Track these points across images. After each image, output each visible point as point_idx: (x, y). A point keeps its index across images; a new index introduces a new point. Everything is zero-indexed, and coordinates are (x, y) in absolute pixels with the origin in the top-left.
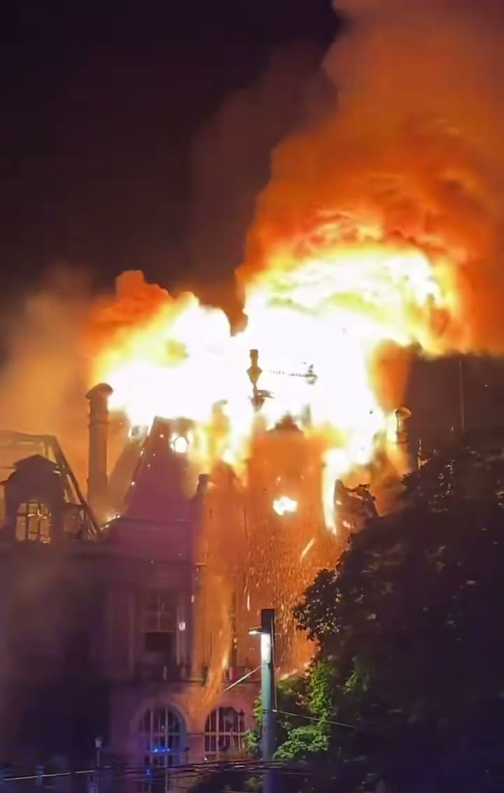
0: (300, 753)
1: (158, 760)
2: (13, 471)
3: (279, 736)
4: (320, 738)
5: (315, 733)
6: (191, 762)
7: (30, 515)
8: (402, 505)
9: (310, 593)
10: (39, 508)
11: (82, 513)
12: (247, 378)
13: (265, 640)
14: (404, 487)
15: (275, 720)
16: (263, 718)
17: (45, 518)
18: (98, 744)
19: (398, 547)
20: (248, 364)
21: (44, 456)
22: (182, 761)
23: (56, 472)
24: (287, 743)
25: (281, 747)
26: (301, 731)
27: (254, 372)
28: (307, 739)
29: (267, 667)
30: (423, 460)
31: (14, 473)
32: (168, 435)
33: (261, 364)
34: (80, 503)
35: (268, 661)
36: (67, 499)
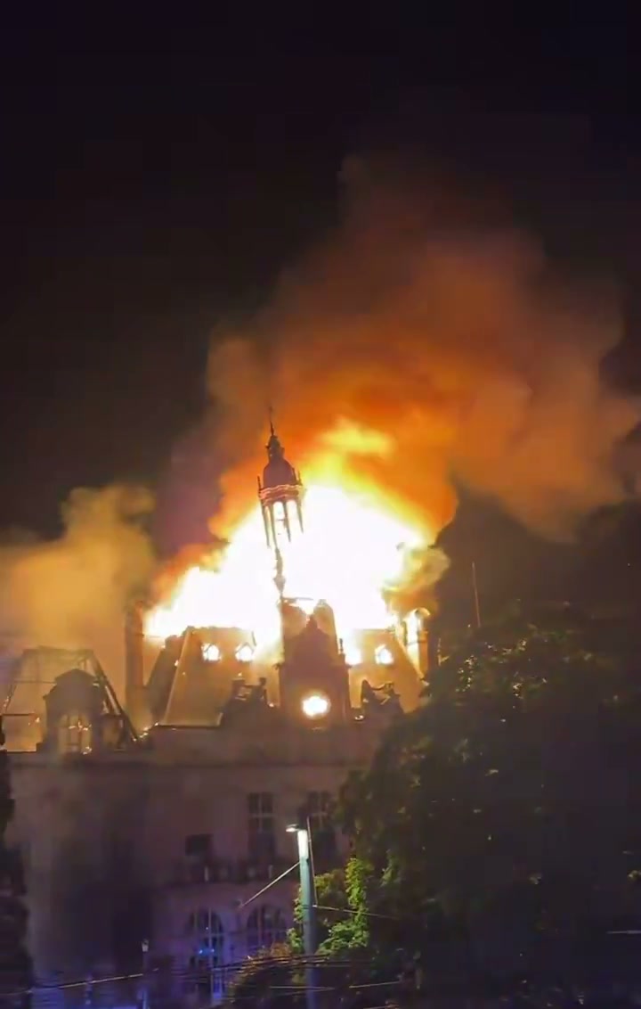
0: (342, 949)
1: (203, 961)
3: (320, 934)
4: (359, 933)
5: (353, 927)
6: (236, 960)
7: (71, 727)
8: (425, 701)
10: (80, 719)
11: (121, 723)
12: (274, 587)
13: (303, 839)
14: (426, 684)
15: (315, 914)
16: (305, 915)
17: (87, 729)
18: (145, 948)
21: (84, 670)
22: (228, 960)
23: (95, 685)
24: (328, 940)
25: (322, 944)
26: (339, 928)
27: (280, 583)
28: (347, 936)
29: (305, 863)
30: (443, 656)
31: (55, 687)
32: (200, 644)
34: (119, 713)
35: (307, 857)
36: (106, 710)
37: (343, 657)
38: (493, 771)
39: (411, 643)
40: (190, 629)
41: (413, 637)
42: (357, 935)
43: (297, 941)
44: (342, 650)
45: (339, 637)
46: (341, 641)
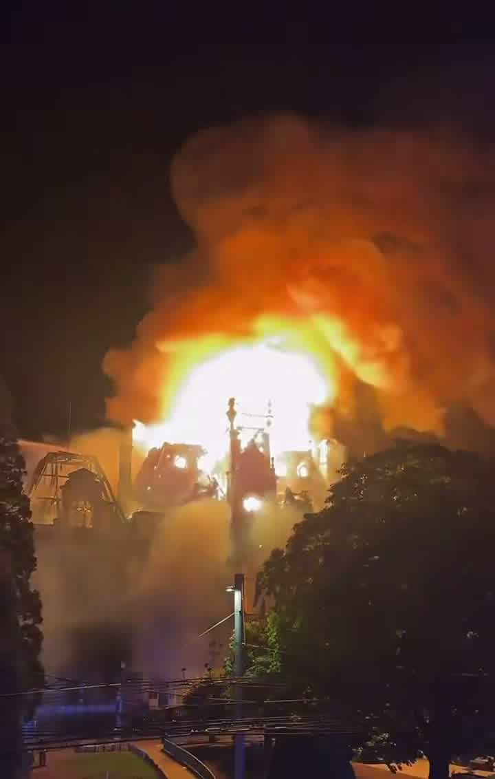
0: (262, 674)
2: (68, 479)
3: (247, 663)
4: (275, 663)
5: (270, 660)
6: (186, 678)
7: (79, 509)
8: (330, 505)
9: (267, 564)
11: (114, 508)
12: (226, 418)
13: (238, 596)
15: (244, 650)
16: (236, 649)
17: (89, 511)
18: (123, 666)
19: (327, 534)
20: (228, 408)
21: (89, 469)
24: (252, 668)
25: (248, 670)
26: (260, 659)
27: (231, 414)
28: (267, 665)
29: (238, 613)
30: (344, 474)
32: (172, 456)
33: (236, 408)
34: (111, 500)
35: (240, 610)
36: (104, 497)
37: (273, 470)
38: (376, 557)
39: (323, 464)
40: (166, 444)
41: (324, 459)
42: (273, 664)
43: (231, 667)
44: (273, 465)
45: (271, 456)
46: (273, 459)
